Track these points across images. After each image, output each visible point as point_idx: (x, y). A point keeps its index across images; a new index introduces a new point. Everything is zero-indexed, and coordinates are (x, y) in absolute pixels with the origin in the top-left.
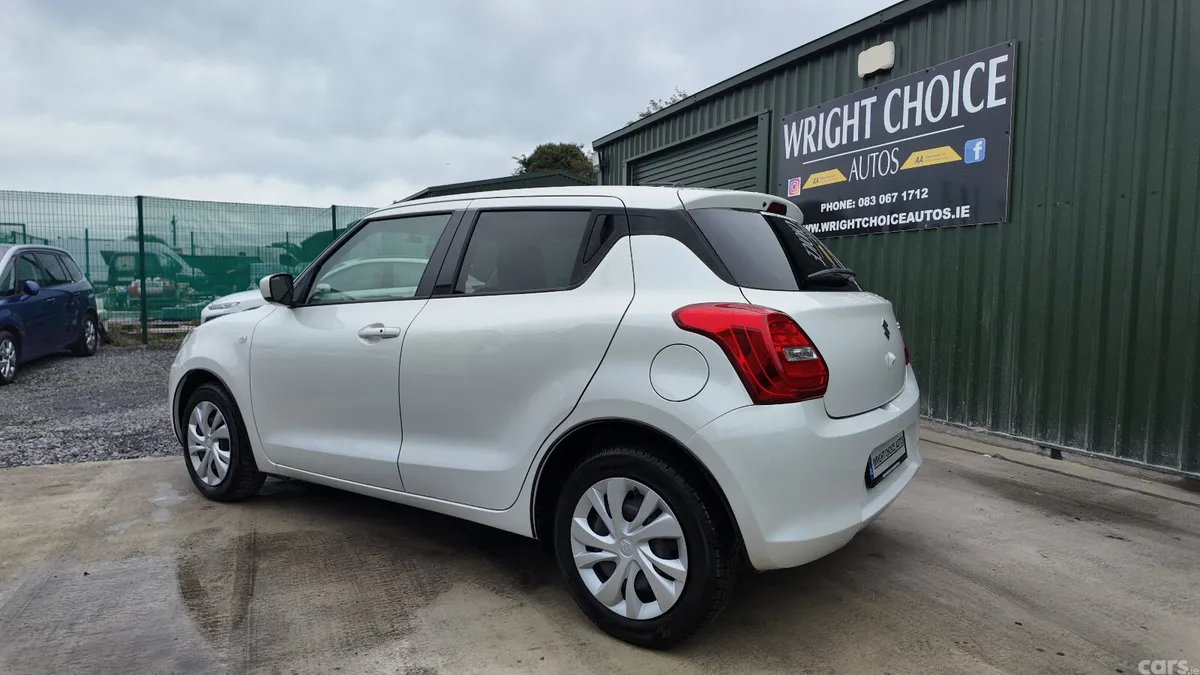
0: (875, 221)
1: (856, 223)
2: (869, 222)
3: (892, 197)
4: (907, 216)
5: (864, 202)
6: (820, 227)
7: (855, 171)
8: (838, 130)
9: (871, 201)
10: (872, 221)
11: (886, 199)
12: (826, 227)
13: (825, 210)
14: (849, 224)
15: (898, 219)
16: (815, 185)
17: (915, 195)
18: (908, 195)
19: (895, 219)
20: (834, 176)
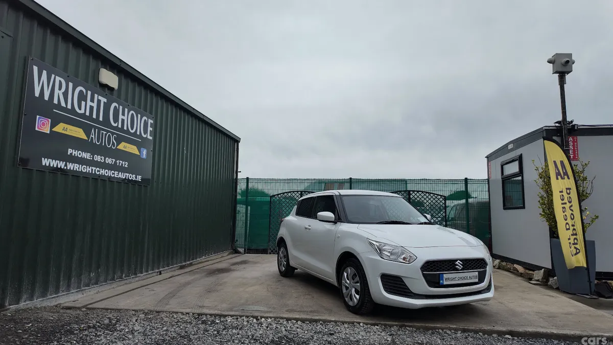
0: (103, 172)
1: (92, 170)
2: (100, 171)
3: (112, 161)
4: (118, 174)
5: (98, 158)
6: (66, 165)
7: (93, 136)
8: (83, 103)
9: (101, 159)
10: (101, 172)
11: (109, 161)
12: (70, 166)
13: (71, 154)
14: (88, 169)
15: (114, 174)
16: (63, 132)
17: (122, 164)
18: (120, 163)
19: (113, 174)
20: (79, 133)
